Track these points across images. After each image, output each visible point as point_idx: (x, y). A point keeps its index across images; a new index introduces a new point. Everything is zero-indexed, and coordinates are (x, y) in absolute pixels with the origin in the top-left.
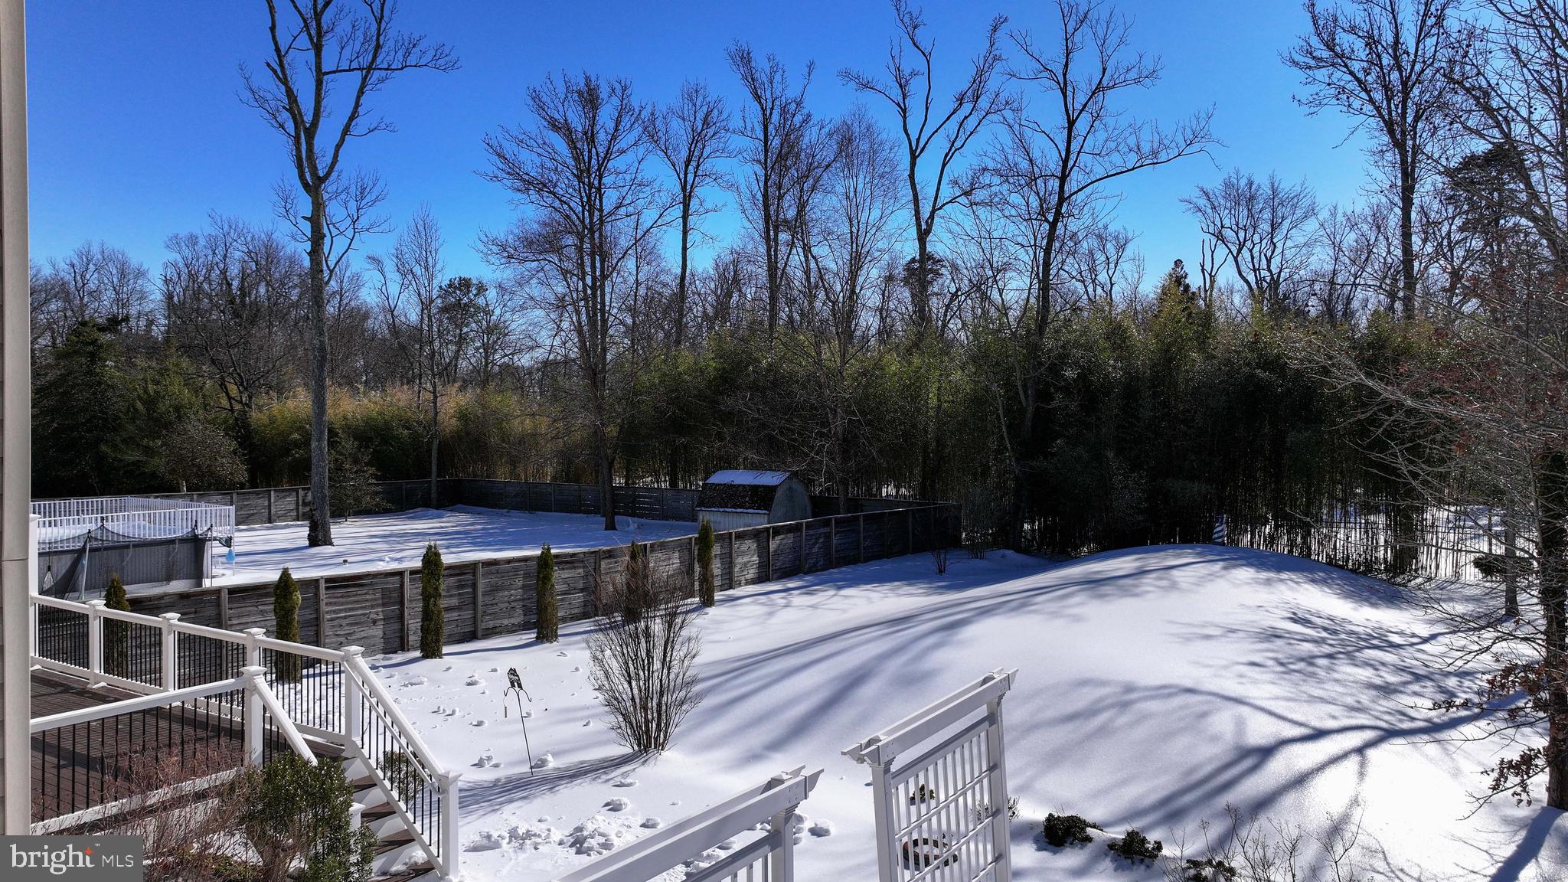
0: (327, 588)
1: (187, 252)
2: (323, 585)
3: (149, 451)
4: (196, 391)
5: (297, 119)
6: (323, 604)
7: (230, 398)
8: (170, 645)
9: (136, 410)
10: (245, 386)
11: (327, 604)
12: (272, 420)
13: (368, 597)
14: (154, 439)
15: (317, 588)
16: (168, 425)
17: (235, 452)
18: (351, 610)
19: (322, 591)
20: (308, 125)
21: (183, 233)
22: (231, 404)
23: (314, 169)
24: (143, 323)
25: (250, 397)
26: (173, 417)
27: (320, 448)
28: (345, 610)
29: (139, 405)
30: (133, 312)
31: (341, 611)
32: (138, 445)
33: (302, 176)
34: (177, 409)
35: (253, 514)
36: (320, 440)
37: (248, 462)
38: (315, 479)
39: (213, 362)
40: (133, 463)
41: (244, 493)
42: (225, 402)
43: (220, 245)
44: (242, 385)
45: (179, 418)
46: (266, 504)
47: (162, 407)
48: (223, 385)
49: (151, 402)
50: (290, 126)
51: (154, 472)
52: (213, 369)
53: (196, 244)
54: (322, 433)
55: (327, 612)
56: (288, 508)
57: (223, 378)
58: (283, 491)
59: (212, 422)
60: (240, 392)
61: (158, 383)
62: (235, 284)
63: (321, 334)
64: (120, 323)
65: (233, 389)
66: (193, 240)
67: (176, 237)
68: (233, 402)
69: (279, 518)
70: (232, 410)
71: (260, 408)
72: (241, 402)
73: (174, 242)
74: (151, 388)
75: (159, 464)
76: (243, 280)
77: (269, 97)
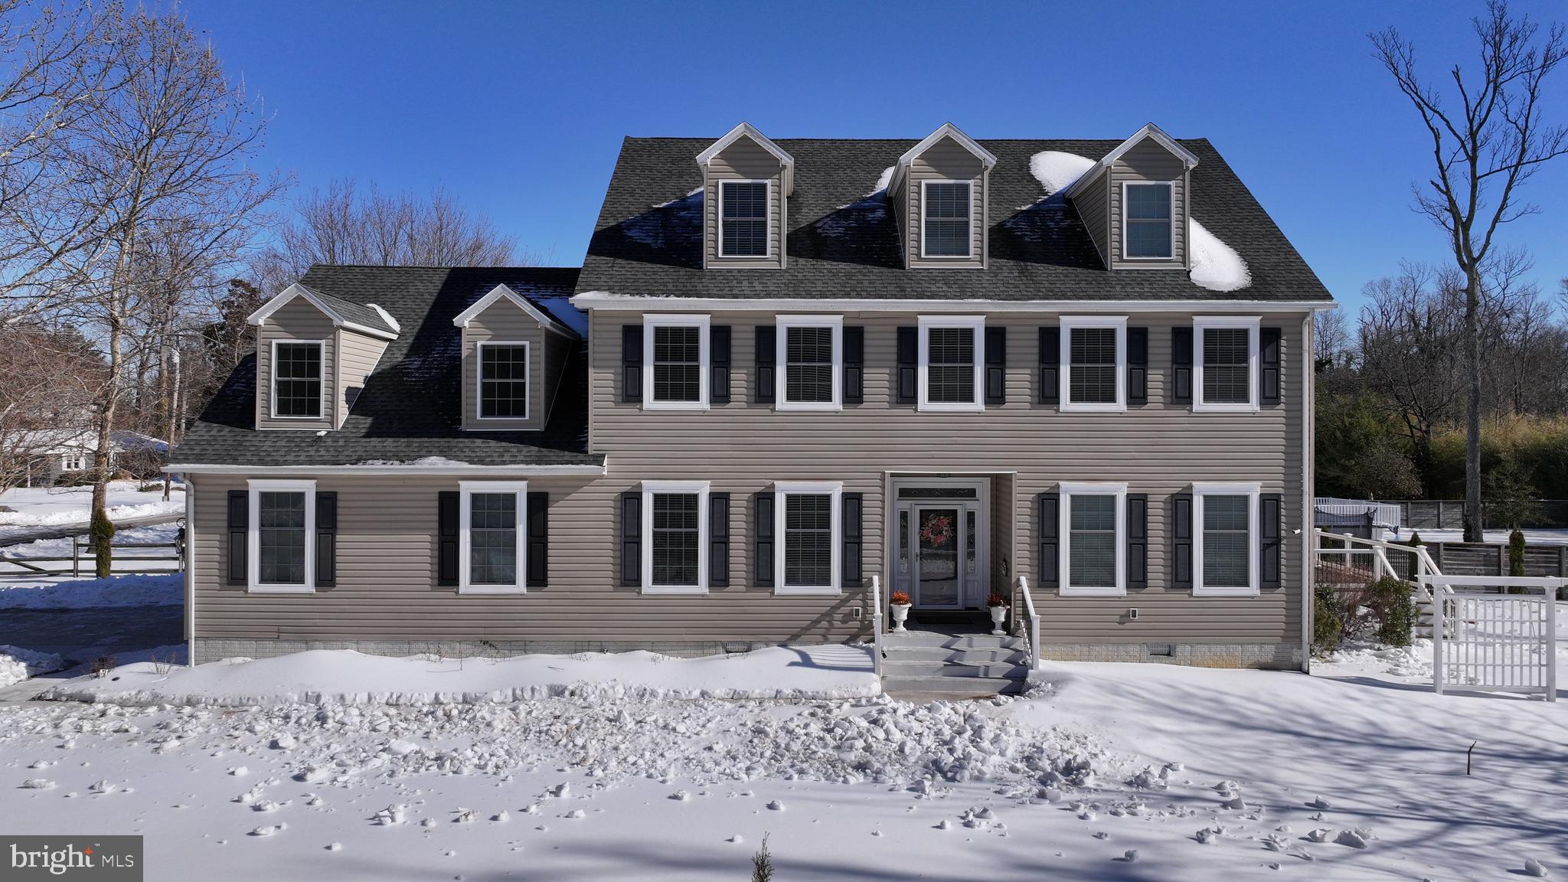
0: (1445, 549)
1: (1381, 296)
2: (1442, 547)
3: (1346, 469)
4: (1381, 422)
5: (1456, 215)
6: (1442, 558)
7: (1411, 427)
8: (1348, 557)
9: (1336, 437)
10: (1424, 416)
11: (1445, 559)
12: (1449, 443)
13: (1474, 558)
14: (1349, 460)
15: (1439, 548)
16: (1359, 449)
17: (1411, 471)
18: (1463, 565)
19: (1442, 552)
20: (1464, 220)
21: (1377, 279)
22: (1412, 431)
23: (1469, 253)
24: (1342, 362)
25: (1428, 426)
26: (1363, 442)
27: (1473, 468)
28: (1458, 564)
29: (1338, 434)
30: (1336, 350)
31: (1454, 564)
32: (1338, 464)
33: (1460, 259)
34: (1366, 436)
35: (1424, 520)
36: (1473, 461)
37: (1422, 479)
38: (1469, 492)
39: (1397, 397)
40: (1334, 478)
41: (1418, 503)
42: (1407, 431)
43: (1410, 285)
44: (1421, 416)
45: (1367, 444)
46: (1436, 512)
47: (1354, 435)
48: (1405, 417)
49: (1346, 431)
50: (1451, 223)
51: (1349, 485)
52: (1396, 402)
53: (1388, 287)
54: (1475, 456)
55: (1445, 564)
56: (1454, 517)
57: (1405, 411)
58: (1451, 503)
59: (1394, 446)
60: (1420, 422)
61: (1351, 416)
62: (1424, 323)
63: (1475, 378)
64: (1325, 364)
65: (1414, 420)
66: (1386, 284)
67: (1371, 283)
68: (1414, 430)
69: (1448, 525)
70: (1413, 436)
71: (1439, 434)
72: (1420, 430)
73: (1370, 288)
74: (1347, 420)
75: (1352, 479)
76: (1430, 319)
77: (1435, 204)
